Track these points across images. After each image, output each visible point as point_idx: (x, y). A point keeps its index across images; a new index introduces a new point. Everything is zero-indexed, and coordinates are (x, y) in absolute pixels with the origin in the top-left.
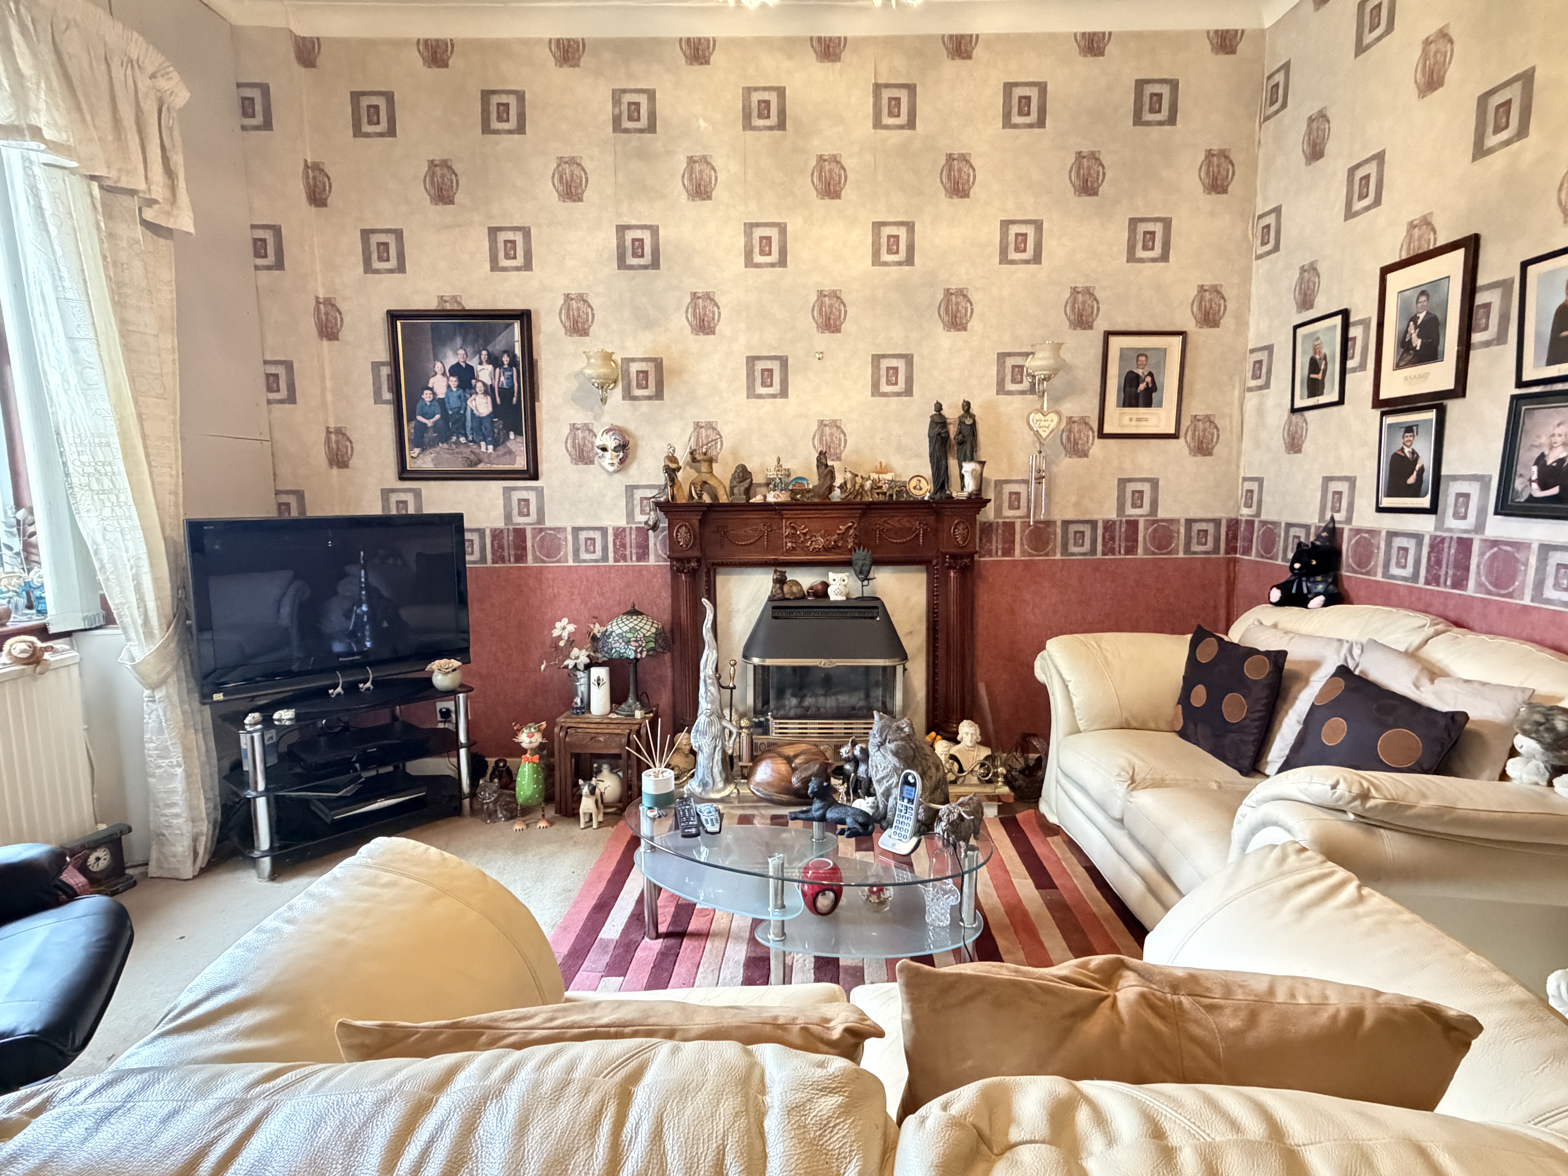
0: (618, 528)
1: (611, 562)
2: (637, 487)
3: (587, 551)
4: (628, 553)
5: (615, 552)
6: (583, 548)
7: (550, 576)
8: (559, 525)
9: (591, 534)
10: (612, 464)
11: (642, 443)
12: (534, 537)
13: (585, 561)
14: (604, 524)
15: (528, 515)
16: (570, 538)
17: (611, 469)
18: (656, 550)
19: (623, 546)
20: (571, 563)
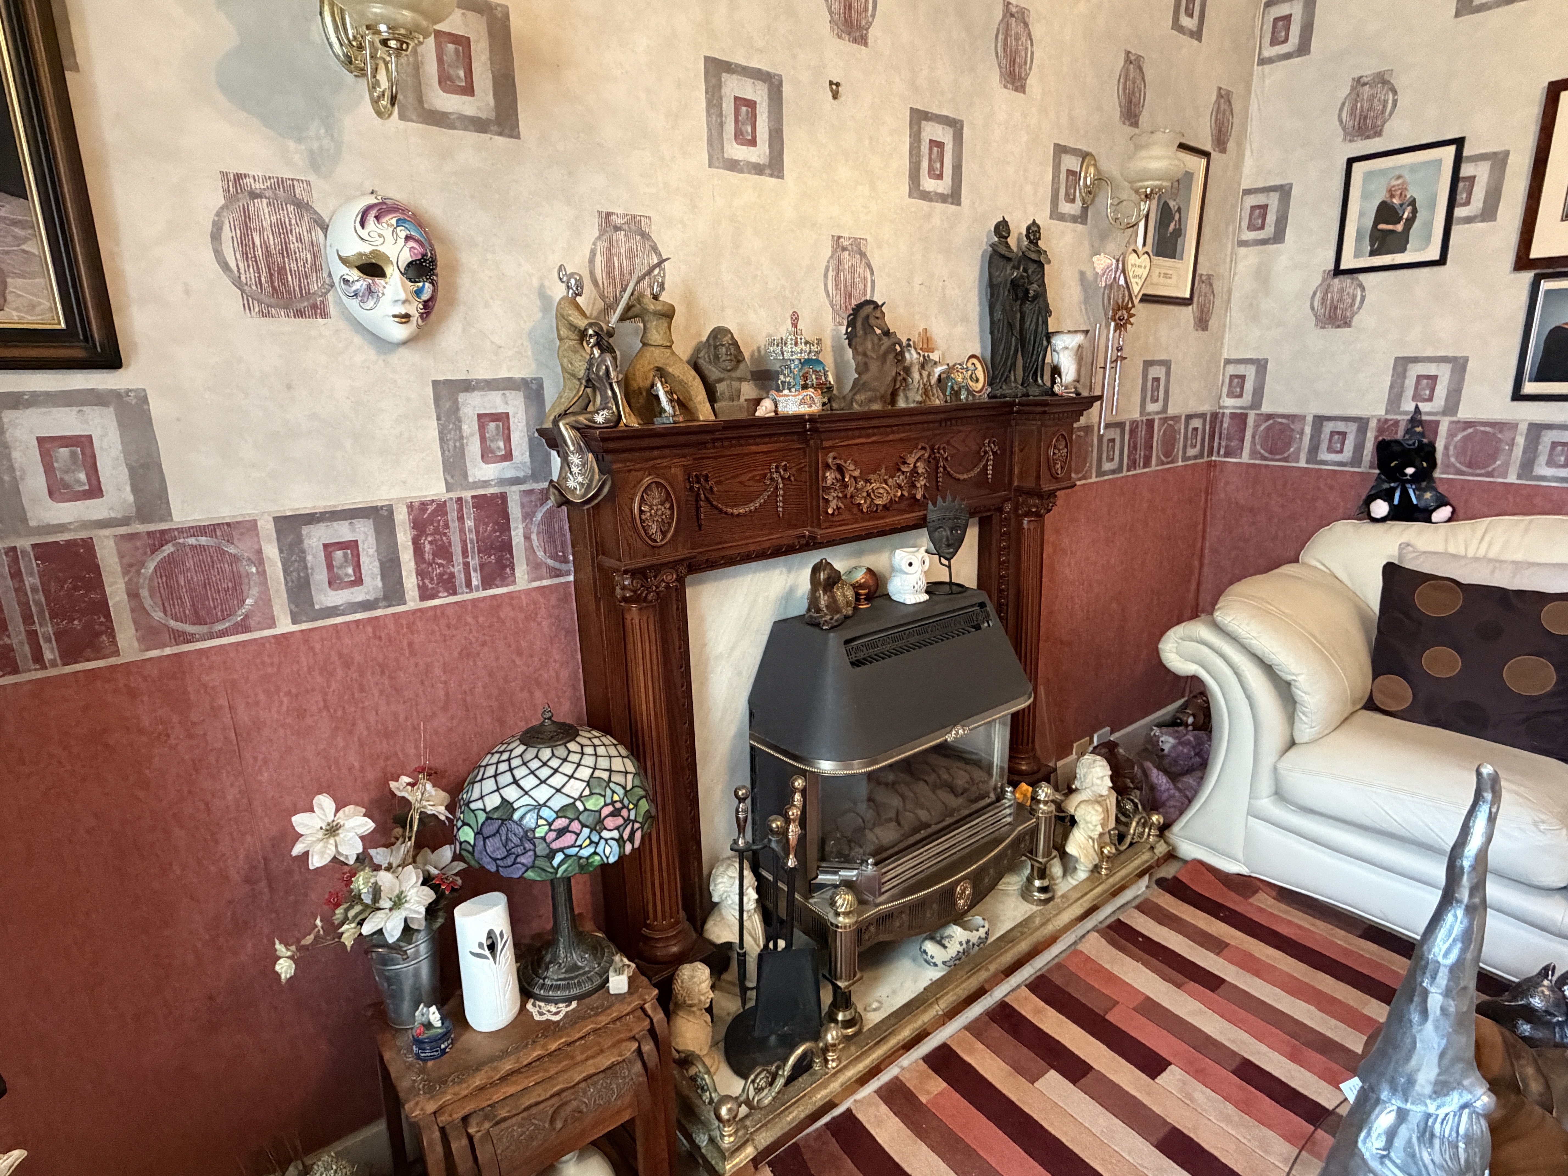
0: (423, 505)
1: (412, 601)
2: (467, 386)
3: (334, 582)
4: (457, 569)
5: (420, 574)
6: (320, 576)
7: (215, 679)
8: (225, 513)
9: (343, 532)
10: (405, 318)
11: (469, 259)
12: (131, 567)
13: (333, 611)
14: (380, 496)
15: (95, 491)
16: (272, 552)
17: (400, 332)
18: (530, 549)
19: (444, 551)
20: (285, 625)
